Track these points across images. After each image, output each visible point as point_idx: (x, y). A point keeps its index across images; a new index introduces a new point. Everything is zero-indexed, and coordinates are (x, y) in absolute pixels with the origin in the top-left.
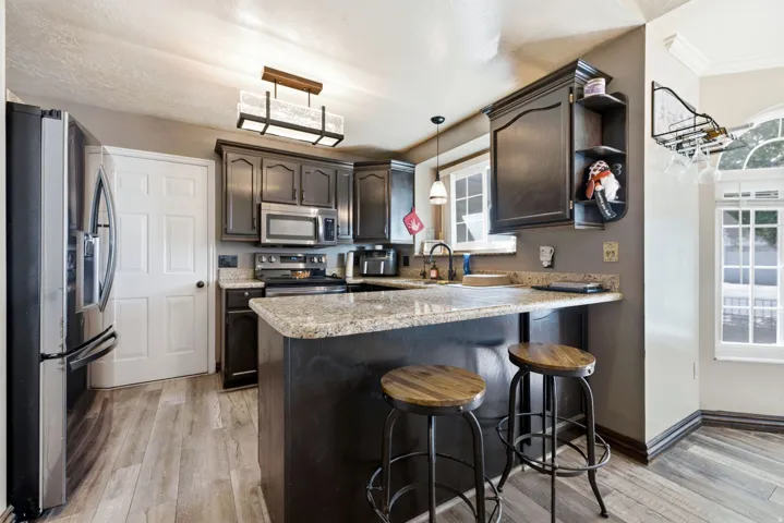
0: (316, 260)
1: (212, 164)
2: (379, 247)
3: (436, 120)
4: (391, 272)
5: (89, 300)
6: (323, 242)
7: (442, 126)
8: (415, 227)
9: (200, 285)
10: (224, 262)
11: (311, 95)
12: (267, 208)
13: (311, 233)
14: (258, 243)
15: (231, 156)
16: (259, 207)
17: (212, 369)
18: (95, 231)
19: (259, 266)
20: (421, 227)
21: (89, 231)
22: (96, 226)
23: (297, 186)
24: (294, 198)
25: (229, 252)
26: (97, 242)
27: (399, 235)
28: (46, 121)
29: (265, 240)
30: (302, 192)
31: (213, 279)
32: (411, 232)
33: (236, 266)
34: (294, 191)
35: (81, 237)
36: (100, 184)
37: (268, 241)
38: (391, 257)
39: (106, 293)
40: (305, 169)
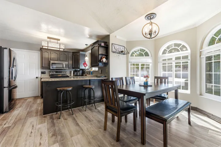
0: (64, 72)
1: (39, 52)
2: (79, 70)
3: (86, 45)
4: (80, 75)
5: (12, 79)
6: (65, 69)
7: (87, 46)
8: (85, 65)
9: (37, 78)
10: (43, 73)
11: (58, 41)
12: (52, 62)
13: (62, 67)
14: (50, 69)
15: (44, 51)
16: (50, 61)
17: (40, 95)
18: (13, 67)
19: (51, 74)
20: (87, 65)
21: (12, 67)
22: (13, 66)
23: (59, 57)
24: (58, 59)
25: (44, 70)
26: (14, 69)
27: (82, 67)
28: (5, 50)
29: (51, 68)
30: (60, 58)
31: (40, 76)
32: (85, 67)
33: (45, 74)
34: (58, 58)
35: (11, 68)
36: (14, 58)
37: (52, 68)
38: (81, 72)
39: (15, 78)
40: (61, 53)
